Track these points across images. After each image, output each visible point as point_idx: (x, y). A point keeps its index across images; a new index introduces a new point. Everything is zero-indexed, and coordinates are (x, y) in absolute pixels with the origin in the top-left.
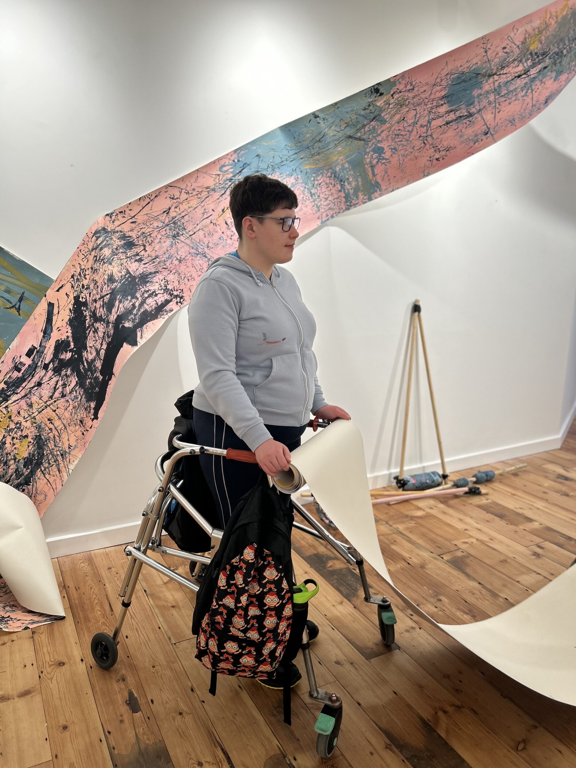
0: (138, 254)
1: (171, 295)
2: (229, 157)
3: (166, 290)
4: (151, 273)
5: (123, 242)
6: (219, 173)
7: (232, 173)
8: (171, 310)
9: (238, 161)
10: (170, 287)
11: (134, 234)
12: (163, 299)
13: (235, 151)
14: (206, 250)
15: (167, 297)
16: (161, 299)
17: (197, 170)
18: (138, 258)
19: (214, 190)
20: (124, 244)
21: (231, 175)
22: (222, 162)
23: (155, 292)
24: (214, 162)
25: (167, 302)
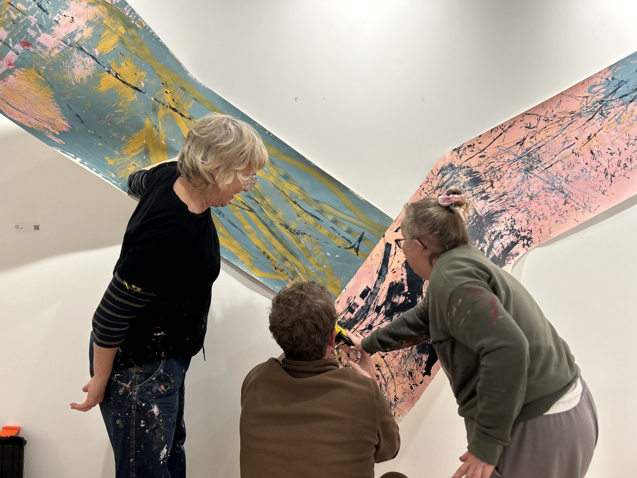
0: (484, 192)
1: (518, 236)
2: (602, 75)
3: (512, 231)
4: (497, 212)
5: (469, 178)
6: (587, 94)
7: (603, 93)
8: (517, 254)
9: (613, 79)
10: (517, 227)
11: (481, 170)
12: (509, 241)
13: (610, 68)
14: (564, 184)
15: (513, 238)
16: (507, 240)
17: (562, 93)
18: (484, 195)
19: (579, 115)
20: (470, 180)
21: (603, 96)
22: (592, 82)
23: (500, 233)
24: (583, 83)
25: (513, 244)
